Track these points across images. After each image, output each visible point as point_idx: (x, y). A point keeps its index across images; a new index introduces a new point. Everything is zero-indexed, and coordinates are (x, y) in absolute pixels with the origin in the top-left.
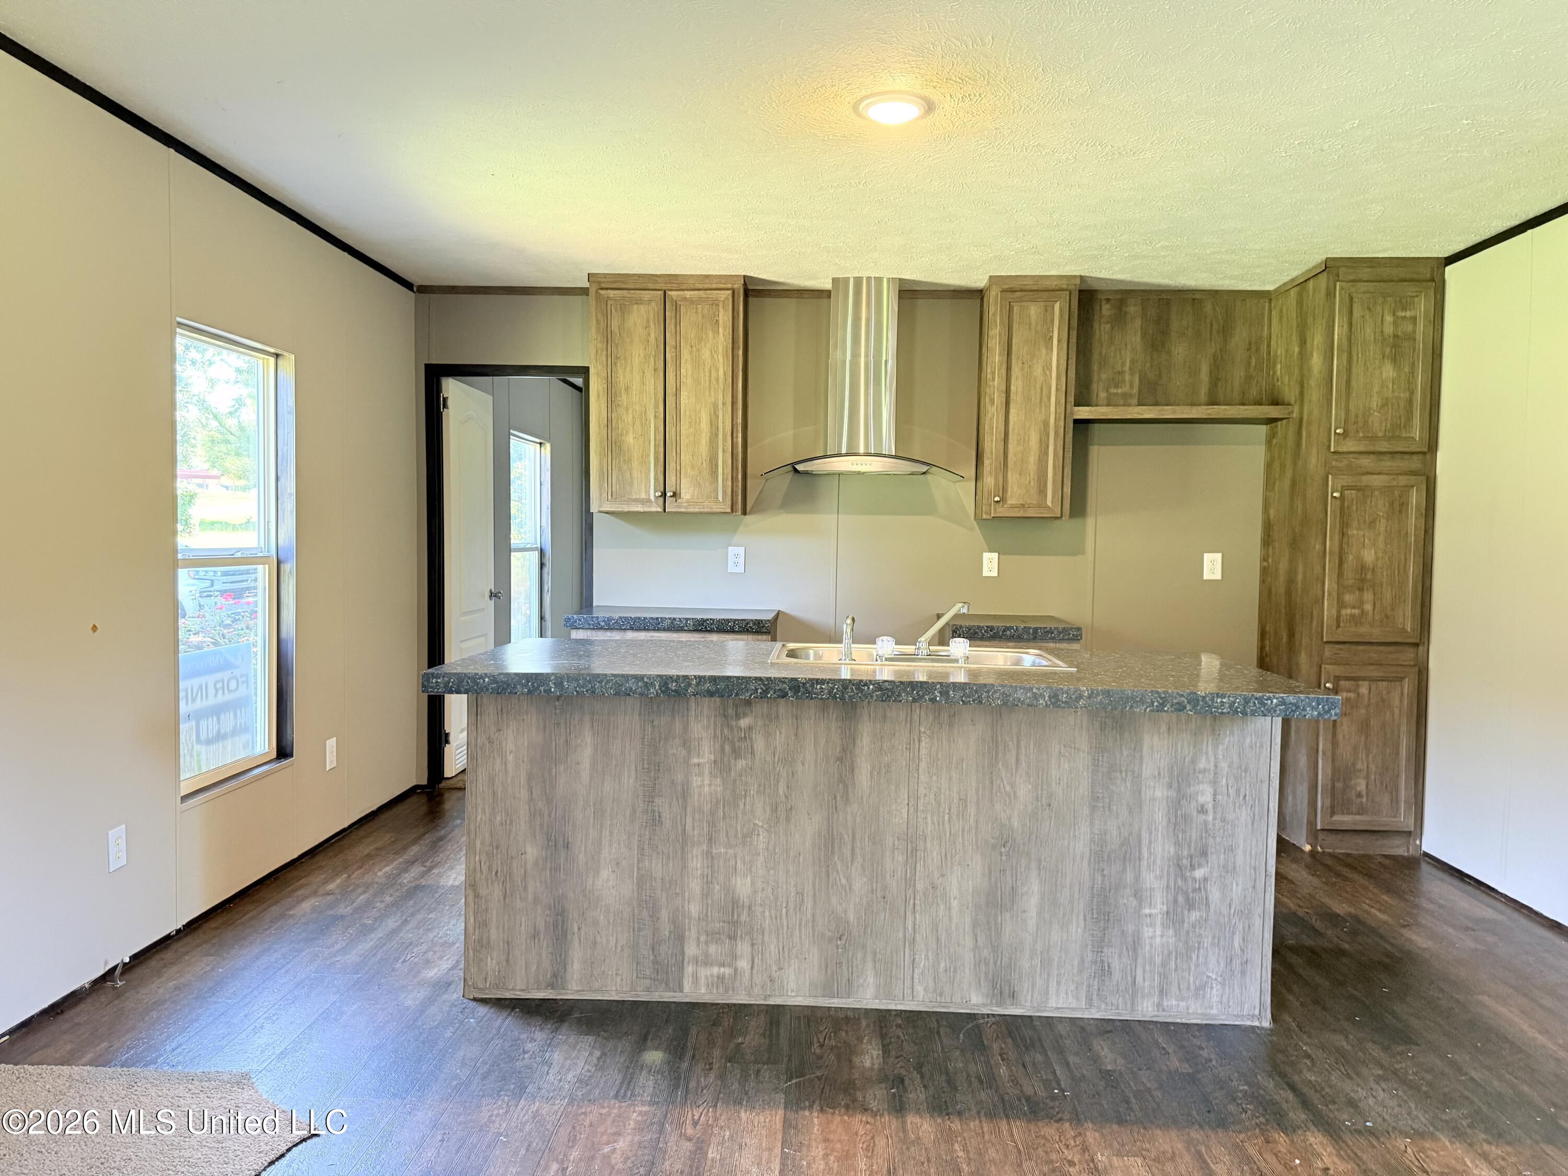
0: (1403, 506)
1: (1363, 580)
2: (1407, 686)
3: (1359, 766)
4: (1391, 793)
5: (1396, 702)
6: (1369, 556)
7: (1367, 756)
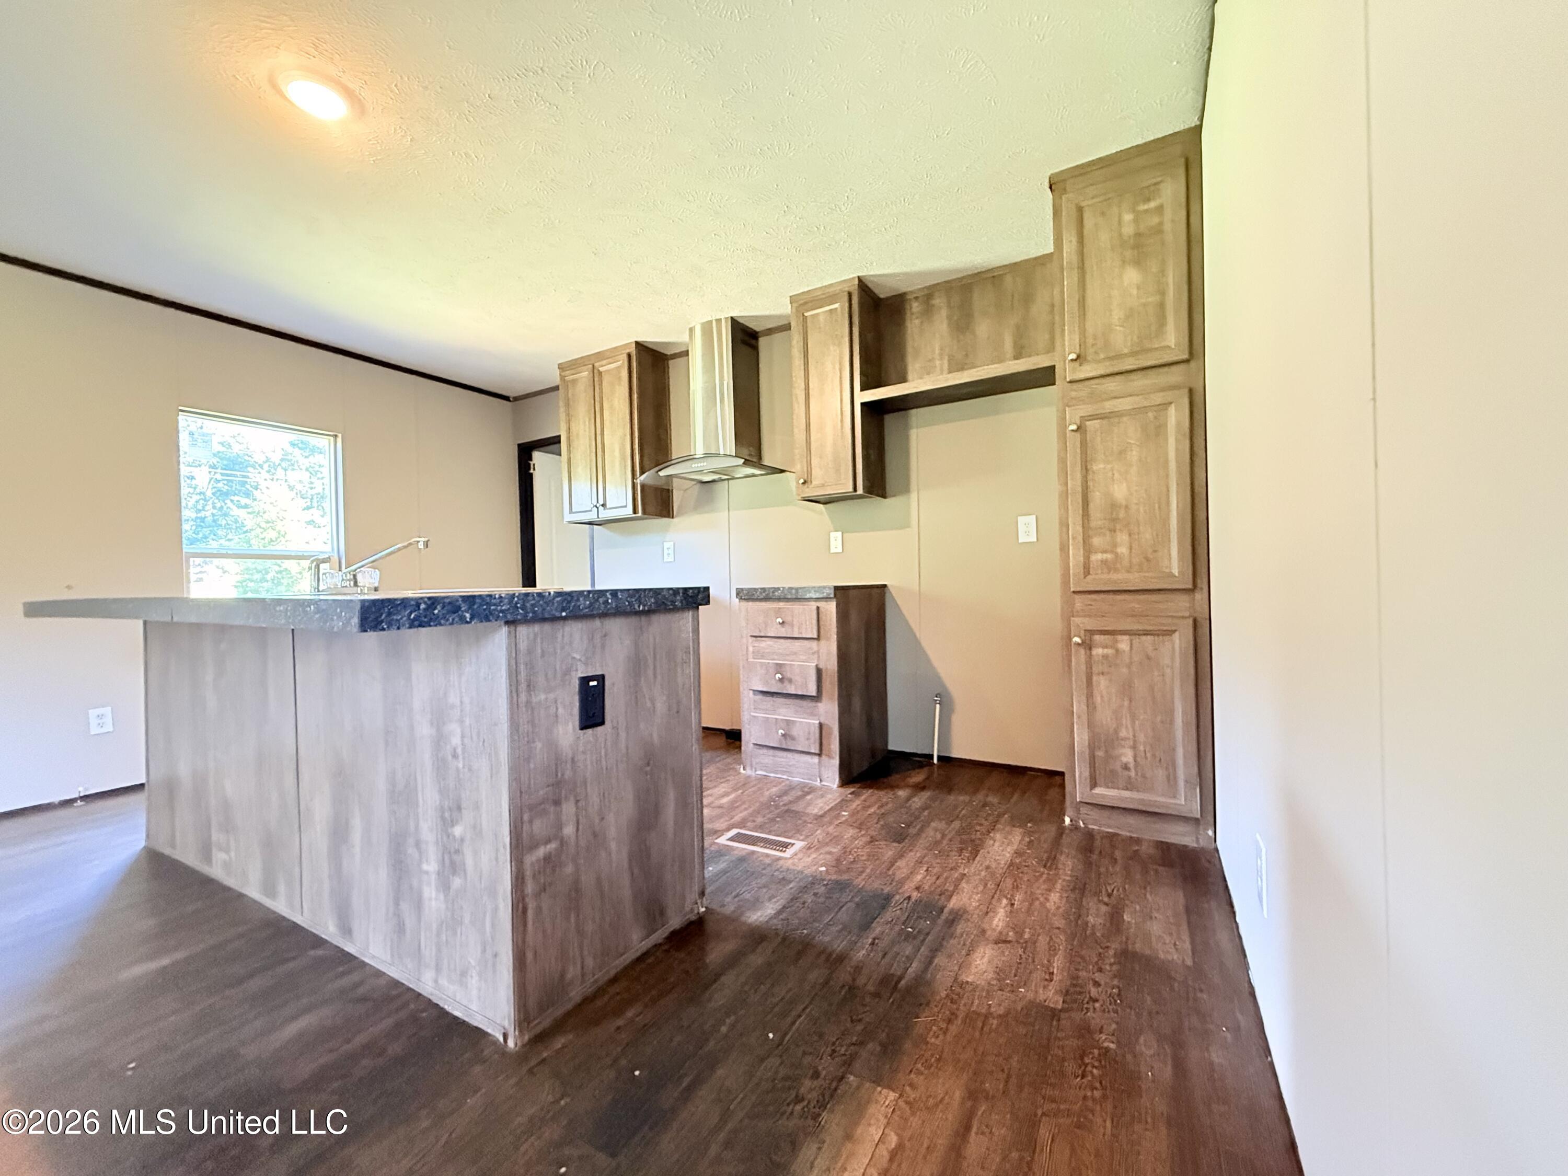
0: (1160, 429)
1: (1115, 520)
2: (1180, 642)
3: (1123, 733)
4: (1167, 769)
5: (1167, 661)
6: (1120, 492)
7: (1133, 722)
